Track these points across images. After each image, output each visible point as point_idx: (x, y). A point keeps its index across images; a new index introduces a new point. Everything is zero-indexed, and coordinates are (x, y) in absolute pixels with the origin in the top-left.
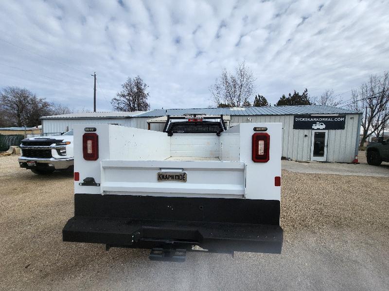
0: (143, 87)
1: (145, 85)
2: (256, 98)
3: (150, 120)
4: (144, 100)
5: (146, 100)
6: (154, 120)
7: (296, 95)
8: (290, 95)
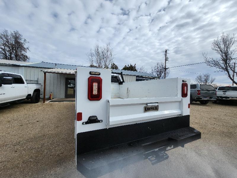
0: (22, 41)
1: (25, 40)
2: (112, 64)
3: (46, 70)
4: (23, 52)
5: (26, 53)
6: (49, 70)
7: (131, 66)
8: (128, 65)
